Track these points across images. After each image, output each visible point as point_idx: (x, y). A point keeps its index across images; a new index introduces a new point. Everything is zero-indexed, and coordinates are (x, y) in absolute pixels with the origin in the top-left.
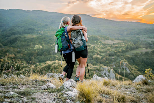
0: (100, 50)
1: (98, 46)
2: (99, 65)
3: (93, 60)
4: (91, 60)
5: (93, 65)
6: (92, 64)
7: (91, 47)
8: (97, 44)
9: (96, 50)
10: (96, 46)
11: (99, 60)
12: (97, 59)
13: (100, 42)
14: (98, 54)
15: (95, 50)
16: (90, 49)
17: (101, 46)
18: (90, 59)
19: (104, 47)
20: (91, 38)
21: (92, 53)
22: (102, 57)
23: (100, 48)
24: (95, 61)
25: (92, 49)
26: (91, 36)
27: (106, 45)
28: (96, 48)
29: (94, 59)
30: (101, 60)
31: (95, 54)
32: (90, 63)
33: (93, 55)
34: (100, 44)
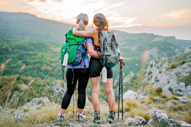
0: (50, 60)
1: (48, 54)
2: (49, 78)
3: (41, 73)
4: (40, 73)
5: (42, 79)
6: (40, 77)
7: (39, 57)
8: (46, 52)
9: (45, 60)
10: (44, 55)
11: (50, 73)
12: (46, 70)
13: (50, 50)
14: (47, 65)
15: (43, 60)
16: (37, 59)
17: (52, 54)
18: (38, 72)
19: (54, 56)
20: (38, 45)
21: (40, 64)
22: (52, 68)
23: (50, 57)
24: (44, 73)
25: (39, 59)
26: (37, 42)
27: (57, 54)
28: (44, 57)
29: (43, 71)
30: (52, 72)
31: (43, 65)
32: (38, 76)
33: (41, 66)
34: (49, 52)
